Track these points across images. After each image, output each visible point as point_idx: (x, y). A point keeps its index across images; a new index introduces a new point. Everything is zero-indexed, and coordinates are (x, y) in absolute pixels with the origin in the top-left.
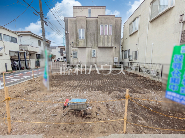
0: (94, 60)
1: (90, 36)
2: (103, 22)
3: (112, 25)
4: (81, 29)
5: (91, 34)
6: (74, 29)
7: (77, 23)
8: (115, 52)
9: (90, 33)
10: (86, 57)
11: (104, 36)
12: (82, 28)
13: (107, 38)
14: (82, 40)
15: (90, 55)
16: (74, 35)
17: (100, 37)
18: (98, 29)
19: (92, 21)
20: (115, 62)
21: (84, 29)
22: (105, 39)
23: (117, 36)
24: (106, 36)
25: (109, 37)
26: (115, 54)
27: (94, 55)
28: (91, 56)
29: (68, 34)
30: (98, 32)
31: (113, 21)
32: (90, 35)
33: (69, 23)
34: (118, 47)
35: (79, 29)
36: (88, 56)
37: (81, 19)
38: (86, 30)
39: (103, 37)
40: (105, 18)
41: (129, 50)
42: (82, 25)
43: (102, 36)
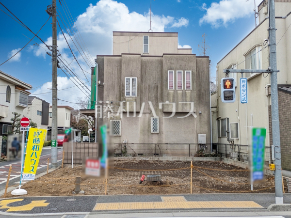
0: (155, 140)
1: (147, 90)
2: (173, 66)
3: (191, 71)
4: (131, 78)
5: (149, 86)
6: (116, 76)
7: (123, 67)
8: (201, 123)
9: (147, 85)
10: (139, 132)
11: (175, 91)
12: (131, 76)
13: (183, 96)
14: (133, 98)
15: (147, 128)
16: (114, 88)
17: (168, 94)
18: (162, 79)
19: (152, 62)
20: (200, 144)
21: (136, 78)
22: (177, 98)
23: (203, 91)
24: (180, 92)
25: (185, 93)
26: (201, 127)
27: (155, 129)
28: (149, 130)
29: (103, 86)
30: (164, 83)
31: (193, 65)
32: (147, 88)
33: (105, 65)
34: (206, 112)
35: (126, 78)
36: (143, 132)
37: (130, 60)
38: (140, 79)
39: (174, 93)
40: (177, 59)
41: (228, 119)
42: (133, 70)
43: (171, 92)
